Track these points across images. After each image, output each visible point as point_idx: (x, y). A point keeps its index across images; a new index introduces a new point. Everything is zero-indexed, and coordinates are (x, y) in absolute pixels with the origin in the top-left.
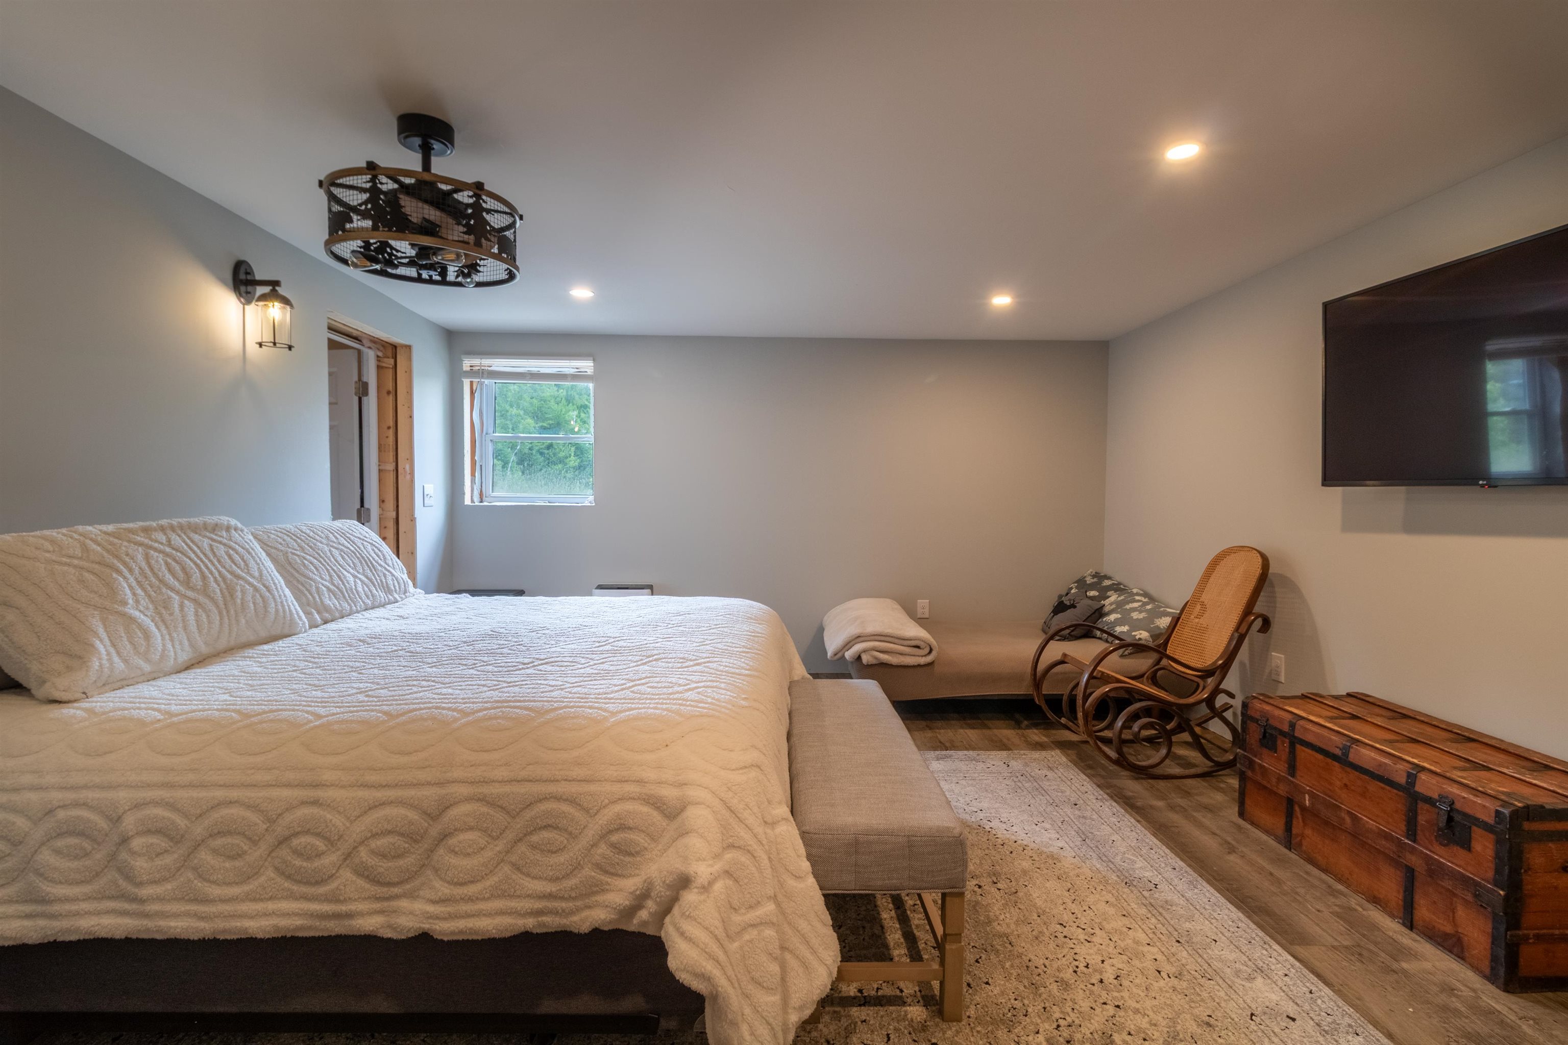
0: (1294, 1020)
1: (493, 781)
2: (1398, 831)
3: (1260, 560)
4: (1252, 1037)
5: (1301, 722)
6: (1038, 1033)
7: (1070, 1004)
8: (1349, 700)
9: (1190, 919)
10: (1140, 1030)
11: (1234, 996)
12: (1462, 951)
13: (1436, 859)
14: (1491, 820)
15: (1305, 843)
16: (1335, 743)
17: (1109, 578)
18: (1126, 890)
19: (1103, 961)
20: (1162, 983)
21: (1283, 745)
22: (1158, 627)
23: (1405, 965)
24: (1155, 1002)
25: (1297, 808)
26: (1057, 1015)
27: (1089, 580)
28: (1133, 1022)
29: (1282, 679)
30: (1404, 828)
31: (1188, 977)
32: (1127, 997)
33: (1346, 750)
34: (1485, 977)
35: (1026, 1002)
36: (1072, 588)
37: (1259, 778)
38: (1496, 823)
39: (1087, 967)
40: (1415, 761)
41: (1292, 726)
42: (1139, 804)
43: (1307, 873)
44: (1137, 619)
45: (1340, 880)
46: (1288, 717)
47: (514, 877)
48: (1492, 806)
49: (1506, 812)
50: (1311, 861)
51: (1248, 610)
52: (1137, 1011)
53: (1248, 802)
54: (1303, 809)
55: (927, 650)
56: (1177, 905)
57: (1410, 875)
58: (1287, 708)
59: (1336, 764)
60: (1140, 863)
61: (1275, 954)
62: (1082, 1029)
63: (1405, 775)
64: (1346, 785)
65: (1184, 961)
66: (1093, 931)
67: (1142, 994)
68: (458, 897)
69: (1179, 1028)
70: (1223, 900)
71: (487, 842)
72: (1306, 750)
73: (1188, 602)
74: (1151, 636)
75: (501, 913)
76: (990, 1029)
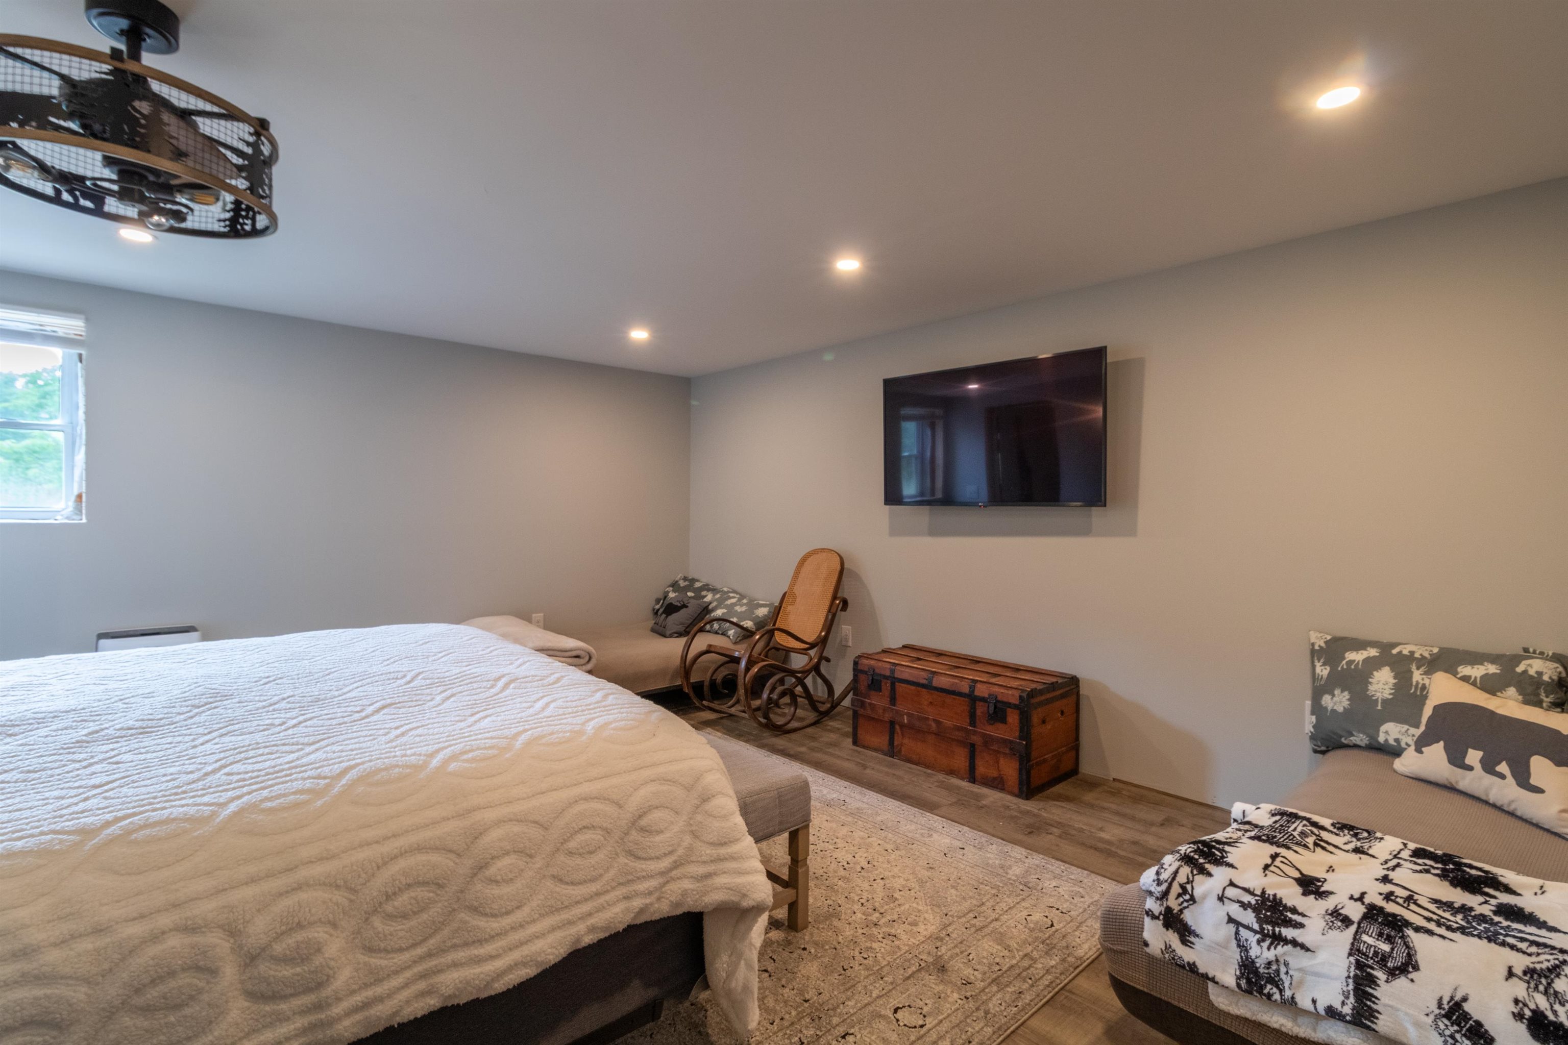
0: (963, 849)
1: (519, 799)
2: (965, 722)
3: (838, 558)
4: (953, 865)
5: (898, 668)
6: (855, 913)
7: (857, 889)
8: (905, 649)
9: (877, 814)
10: (904, 886)
11: (931, 848)
12: (1004, 785)
13: (988, 735)
14: (1017, 702)
15: (903, 749)
16: (922, 677)
17: (698, 581)
18: (831, 809)
19: (854, 857)
20: (893, 856)
21: (886, 686)
22: (757, 616)
23: (984, 802)
24: (898, 868)
25: (897, 727)
26: (856, 898)
27: (682, 584)
28: (898, 883)
29: (850, 644)
30: (968, 721)
31: (902, 847)
32: (882, 871)
33: (930, 680)
34: (1016, 796)
35: (834, 898)
36: (668, 592)
37: (869, 712)
38: (1020, 703)
39: (848, 863)
40: (971, 677)
41: (893, 671)
42: (792, 752)
43: (910, 768)
44: (741, 612)
45: (927, 767)
46: (888, 666)
47: (558, 889)
48: (1017, 694)
49: (1025, 695)
50: (909, 761)
51: (834, 597)
52: (894, 877)
53: (860, 732)
54: (902, 726)
55: (587, 658)
56: (865, 808)
57: (972, 748)
58: (884, 659)
59: (924, 690)
60: (825, 792)
61: (930, 818)
62: (875, 899)
63: (968, 687)
64: (931, 703)
65: (893, 839)
66: (834, 841)
67: (889, 866)
68: (508, 927)
69: (920, 876)
70: (885, 798)
71: (526, 862)
72: (903, 685)
73: (785, 593)
74: (755, 624)
75: (553, 929)
76: (827, 923)
